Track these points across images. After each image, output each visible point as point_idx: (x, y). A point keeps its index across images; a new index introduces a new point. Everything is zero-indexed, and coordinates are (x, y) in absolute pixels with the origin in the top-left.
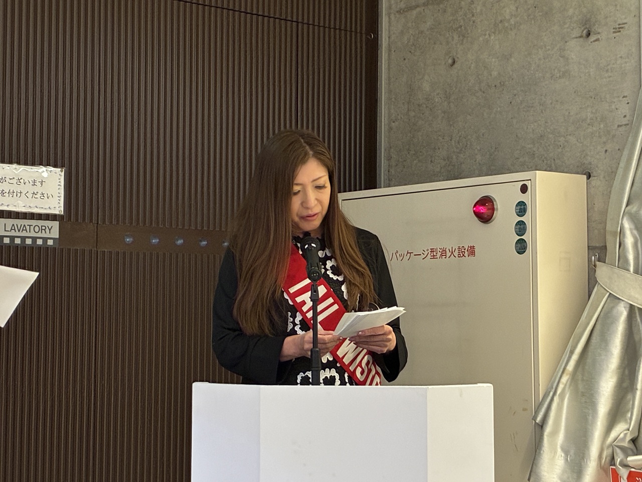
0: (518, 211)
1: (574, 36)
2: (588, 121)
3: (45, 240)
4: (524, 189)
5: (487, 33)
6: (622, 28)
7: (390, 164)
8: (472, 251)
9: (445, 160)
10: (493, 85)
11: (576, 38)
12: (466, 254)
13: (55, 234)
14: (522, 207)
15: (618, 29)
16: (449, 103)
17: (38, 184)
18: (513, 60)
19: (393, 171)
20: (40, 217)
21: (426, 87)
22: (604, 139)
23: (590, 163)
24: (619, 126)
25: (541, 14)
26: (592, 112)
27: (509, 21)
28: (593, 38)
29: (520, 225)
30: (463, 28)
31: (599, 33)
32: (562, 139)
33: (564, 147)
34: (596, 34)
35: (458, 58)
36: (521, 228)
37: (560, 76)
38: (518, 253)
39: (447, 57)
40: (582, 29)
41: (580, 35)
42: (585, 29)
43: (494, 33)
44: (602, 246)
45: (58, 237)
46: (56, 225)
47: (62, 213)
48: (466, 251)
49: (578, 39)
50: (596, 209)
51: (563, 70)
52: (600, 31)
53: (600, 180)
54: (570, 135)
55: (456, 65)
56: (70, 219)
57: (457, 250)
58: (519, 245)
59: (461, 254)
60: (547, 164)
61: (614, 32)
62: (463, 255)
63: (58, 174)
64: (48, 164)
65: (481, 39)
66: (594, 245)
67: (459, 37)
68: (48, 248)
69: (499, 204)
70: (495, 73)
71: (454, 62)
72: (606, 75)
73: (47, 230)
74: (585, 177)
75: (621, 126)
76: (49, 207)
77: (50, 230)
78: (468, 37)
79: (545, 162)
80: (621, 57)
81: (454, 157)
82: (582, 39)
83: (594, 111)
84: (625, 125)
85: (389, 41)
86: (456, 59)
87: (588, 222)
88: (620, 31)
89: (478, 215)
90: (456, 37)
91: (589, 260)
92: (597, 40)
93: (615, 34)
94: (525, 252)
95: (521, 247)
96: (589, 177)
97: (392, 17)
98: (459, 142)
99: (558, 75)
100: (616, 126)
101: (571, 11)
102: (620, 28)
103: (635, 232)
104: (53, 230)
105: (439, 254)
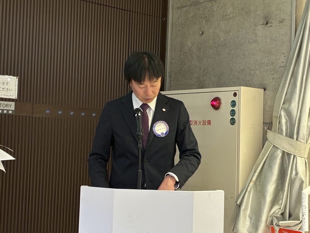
0: (232, 105)
1: (260, 24)
2: (265, 64)
3: (8, 111)
4: (235, 95)
5: (219, 20)
6: (283, 21)
7: (171, 79)
8: (209, 122)
9: (197, 79)
10: (221, 45)
11: (261, 25)
12: (207, 124)
13: (13, 108)
14: (234, 103)
15: (281, 22)
16: (200, 52)
17: (6, 84)
18: (231, 34)
19: (172, 83)
20: (6, 100)
21: (189, 44)
22: (273, 73)
23: (266, 84)
24: (280, 67)
25: (245, 13)
26: (267, 60)
27: (229, 15)
28: (269, 25)
29: (233, 111)
30: (208, 17)
31: (272, 23)
32: (253, 72)
33: (254, 75)
34: (270, 23)
35: (205, 31)
36: (233, 113)
37: (253, 42)
38: (231, 124)
39: (199, 31)
40: (264, 20)
41: (263, 23)
42: (265, 20)
43: (222, 20)
44: (270, 123)
45: (14, 109)
46: (13, 103)
47: (17, 98)
48: (206, 122)
49: (262, 25)
50: (268, 105)
51: (254, 39)
52: (272, 22)
53: (270, 92)
54: (257, 70)
55: (204, 35)
56: (20, 101)
57: (202, 122)
58: (232, 121)
59: (204, 124)
60: (245, 83)
61: (279, 23)
62: (205, 124)
63: (15, 80)
64: (10, 75)
65: (216, 23)
66: (266, 122)
67: (206, 21)
68: (9, 115)
69: (223, 101)
70: (222, 39)
71: (203, 33)
72: (275, 43)
73: (9, 106)
74: (263, 90)
75: (281, 67)
76: (10, 95)
77: (10, 106)
78: (210, 22)
79: (244, 82)
80: (282, 35)
81: (201, 78)
82: (263, 25)
83: (268, 59)
84: (283, 66)
85: (172, 22)
86: (204, 32)
87: (263, 111)
88: (282, 23)
89: (213, 106)
90: (204, 22)
91: (264, 129)
92: (271, 26)
93: (279, 24)
94: (234, 124)
95: (233, 122)
96: (265, 90)
97: (174, 10)
98: (204, 71)
99: (252, 42)
100: (279, 67)
101: (259, 12)
102: (282, 21)
103: (286, 117)
104: (12, 106)
105: (194, 123)
